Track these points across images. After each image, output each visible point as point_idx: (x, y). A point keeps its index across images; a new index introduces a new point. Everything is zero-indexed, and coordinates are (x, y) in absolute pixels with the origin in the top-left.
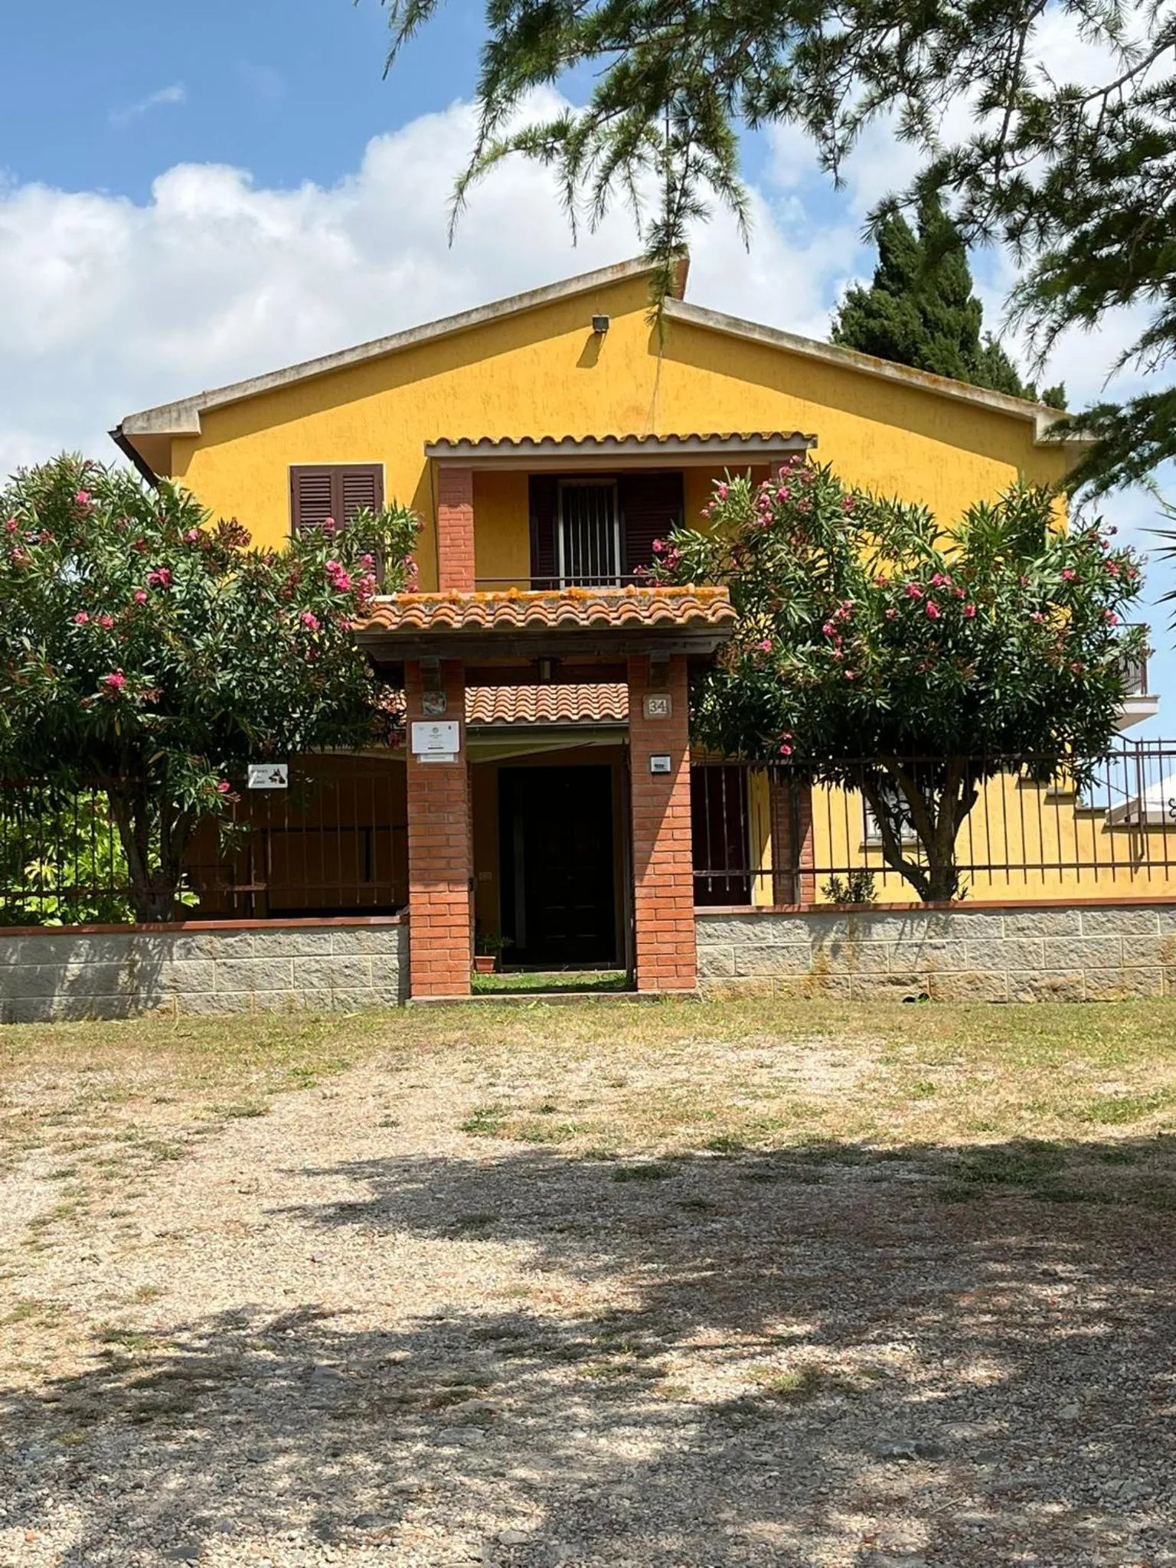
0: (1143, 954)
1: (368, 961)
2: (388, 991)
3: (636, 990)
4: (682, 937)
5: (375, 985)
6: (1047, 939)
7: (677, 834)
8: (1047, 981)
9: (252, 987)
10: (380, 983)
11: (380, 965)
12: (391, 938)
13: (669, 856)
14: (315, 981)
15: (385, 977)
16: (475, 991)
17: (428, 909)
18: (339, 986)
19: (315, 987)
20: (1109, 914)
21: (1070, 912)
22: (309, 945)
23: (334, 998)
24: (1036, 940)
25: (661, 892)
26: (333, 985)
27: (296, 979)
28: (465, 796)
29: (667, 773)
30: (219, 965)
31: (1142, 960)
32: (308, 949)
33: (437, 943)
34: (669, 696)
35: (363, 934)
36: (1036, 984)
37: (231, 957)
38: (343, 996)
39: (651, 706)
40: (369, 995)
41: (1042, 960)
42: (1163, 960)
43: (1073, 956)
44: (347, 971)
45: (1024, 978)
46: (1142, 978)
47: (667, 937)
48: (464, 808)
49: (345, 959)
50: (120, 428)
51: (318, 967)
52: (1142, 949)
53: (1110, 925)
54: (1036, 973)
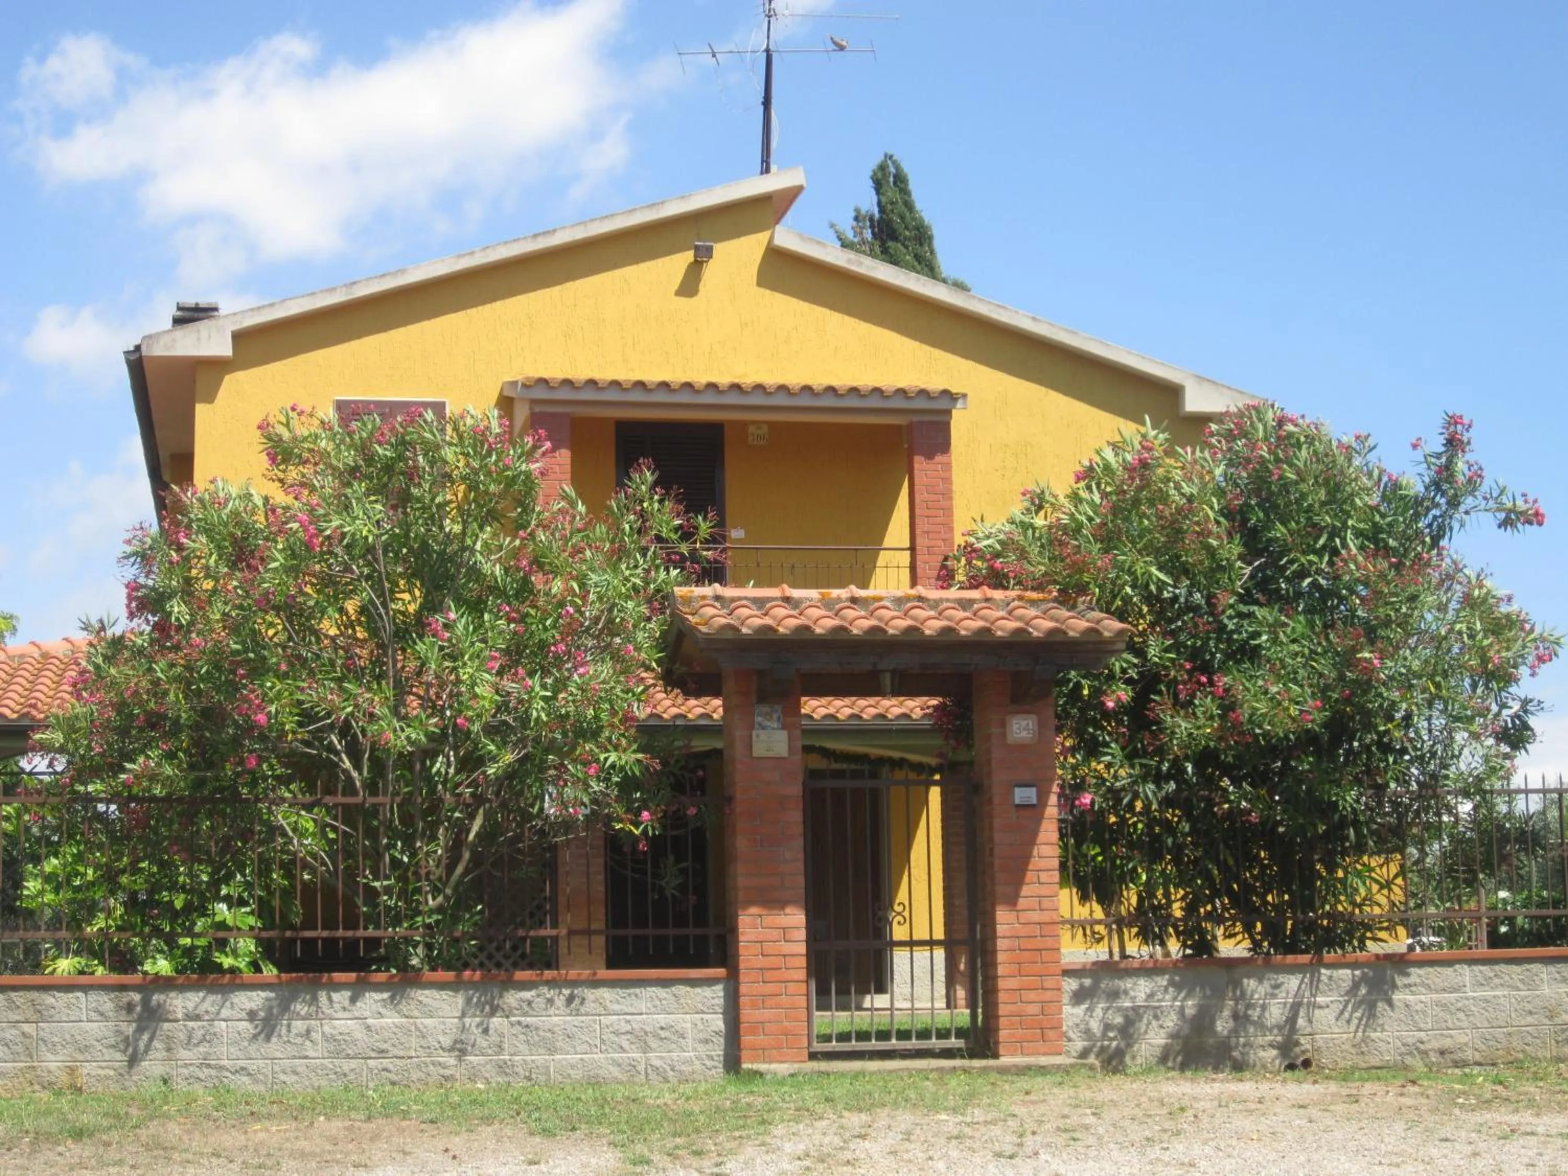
0: (1530, 1013)
1: (685, 1022)
2: (711, 1058)
3: (996, 1056)
4: (1049, 995)
5: (695, 1050)
6: (1435, 996)
7: (1044, 877)
8: (1436, 1045)
9: (552, 1051)
10: (701, 1048)
11: (700, 1026)
12: (715, 995)
13: (1034, 902)
14: (626, 1045)
15: (706, 1041)
16: (813, 1056)
17: (761, 962)
18: (653, 1050)
19: (624, 1051)
20: (1497, 968)
21: (1457, 966)
22: (618, 1002)
23: (648, 1064)
24: (1423, 998)
25: (1025, 944)
26: (646, 1048)
27: (603, 1041)
28: (800, 829)
29: (1034, 806)
30: (512, 1025)
31: (1530, 1019)
32: (616, 1007)
33: (770, 1002)
34: (1034, 717)
35: (681, 990)
36: (1422, 1047)
37: (525, 1014)
38: (657, 1063)
39: (1015, 727)
40: (689, 1062)
41: (1429, 1020)
42: (1551, 1018)
43: (1461, 1015)
44: (663, 1034)
45: (1410, 1041)
46: (1529, 1039)
47: (1032, 996)
48: (800, 843)
49: (662, 1019)
50: (138, 348)
51: (628, 1028)
52: (1529, 1007)
53: (1497, 981)
54: (1422, 1034)
